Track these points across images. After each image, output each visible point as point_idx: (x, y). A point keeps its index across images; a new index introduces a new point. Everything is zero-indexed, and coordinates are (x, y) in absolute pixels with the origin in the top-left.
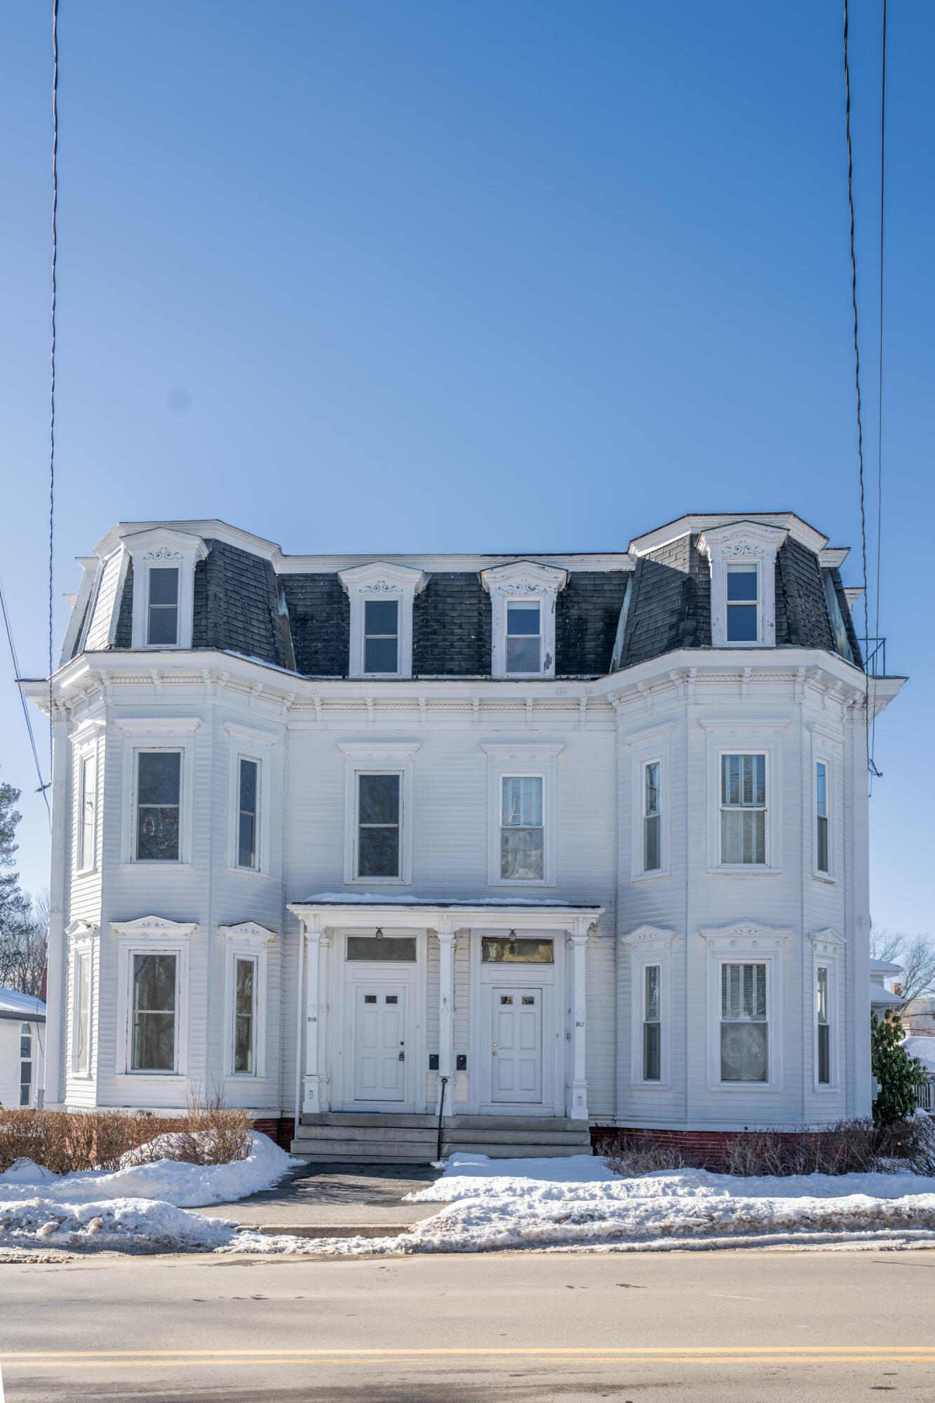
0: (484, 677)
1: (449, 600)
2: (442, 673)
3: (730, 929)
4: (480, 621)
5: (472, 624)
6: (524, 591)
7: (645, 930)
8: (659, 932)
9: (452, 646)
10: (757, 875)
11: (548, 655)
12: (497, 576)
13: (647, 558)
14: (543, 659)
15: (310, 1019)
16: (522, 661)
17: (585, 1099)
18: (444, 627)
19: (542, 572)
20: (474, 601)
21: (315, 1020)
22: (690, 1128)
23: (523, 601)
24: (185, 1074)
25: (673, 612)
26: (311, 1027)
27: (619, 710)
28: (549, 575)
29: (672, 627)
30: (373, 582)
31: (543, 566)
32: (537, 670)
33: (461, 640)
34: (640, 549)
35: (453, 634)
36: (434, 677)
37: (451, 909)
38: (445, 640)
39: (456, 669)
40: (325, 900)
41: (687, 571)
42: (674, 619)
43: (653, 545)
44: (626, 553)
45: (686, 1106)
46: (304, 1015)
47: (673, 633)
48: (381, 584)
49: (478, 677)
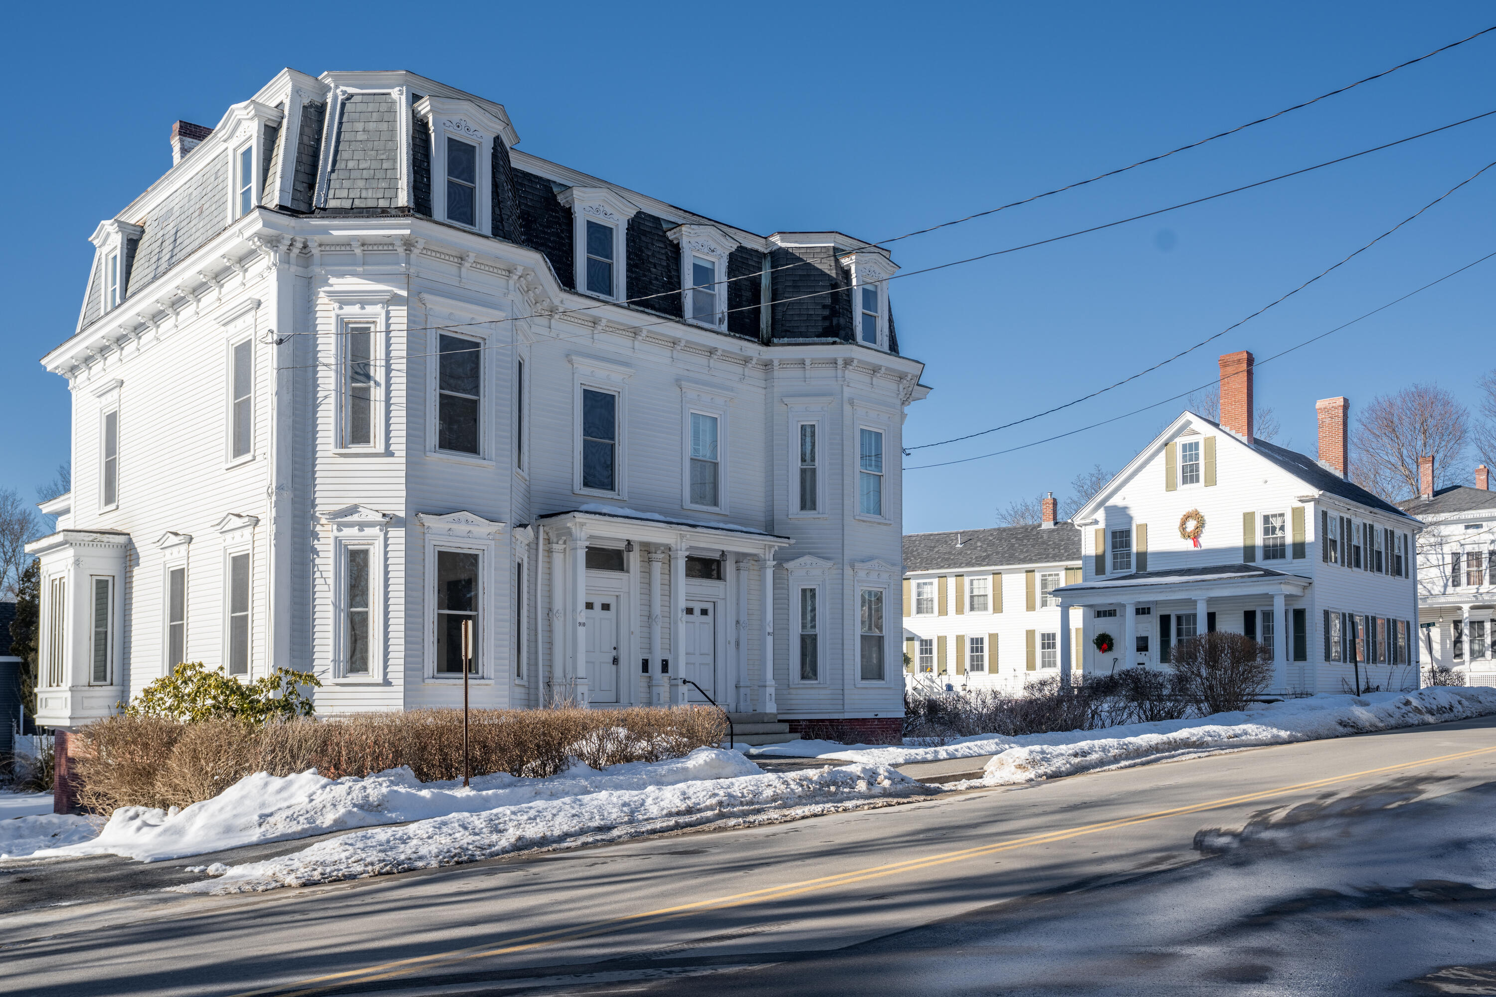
0: (678, 319)
1: (643, 238)
2: (648, 308)
3: (868, 565)
4: (668, 265)
5: (663, 267)
6: (706, 250)
7: (807, 559)
8: (821, 562)
9: (651, 283)
10: (879, 524)
11: (723, 313)
12: (692, 232)
13: (790, 250)
14: (719, 316)
15: (580, 624)
16: (704, 311)
17: (773, 695)
18: (643, 263)
19: (723, 239)
20: (662, 246)
21: (584, 624)
22: (847, 716)
23: (705, 259)
24: (493, 677)
25: (824, 307)
26: (581, 631)
27: (776, 373)
28: (727, 243)
29: (825, 318)
30: (595, 205)
31: (726, 234)
32: (712, 322)
33: (656, 279)
34: (783, 240)
35: (650, 271)
36: (642, 309)
37: (699, 529)
38: (645, 276)
39: (657, 306)
40: (604, 511)
41: (834, 275)
42: (827, 312)
43: (796, 242)
44: (766, 238)
45: (843, 700)
46: (574, 620)
47: (827, 324)
48: (601, 209)
49: (673, 317)
